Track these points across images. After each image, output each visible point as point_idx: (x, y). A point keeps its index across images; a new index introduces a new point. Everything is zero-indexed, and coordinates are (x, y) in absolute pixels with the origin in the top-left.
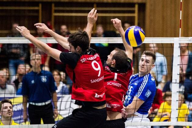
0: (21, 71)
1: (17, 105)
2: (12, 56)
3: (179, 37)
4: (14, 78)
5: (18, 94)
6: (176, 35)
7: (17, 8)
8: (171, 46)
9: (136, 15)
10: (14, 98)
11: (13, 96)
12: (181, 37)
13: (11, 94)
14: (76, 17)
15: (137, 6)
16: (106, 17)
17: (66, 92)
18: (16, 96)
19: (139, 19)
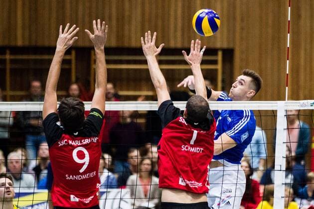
0: (44, 152)
1: (38, 204)
2: (31, 130)
3: (285, 100)
4: (33, 164)
5: (39, 188)
6: (280, 97)
7: (38, 57)
8: (273, 114)
9: (219, 67)
10: (34, 193)
11: (32, 191)
12: (288, 100)
13: (29, 187)
14: (128, 70)
15: (220, 53)
16: (172, 70)
17: (114, 184)
18: (36, 191)
19: (223, 73)
